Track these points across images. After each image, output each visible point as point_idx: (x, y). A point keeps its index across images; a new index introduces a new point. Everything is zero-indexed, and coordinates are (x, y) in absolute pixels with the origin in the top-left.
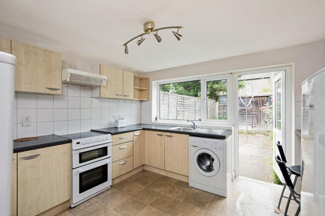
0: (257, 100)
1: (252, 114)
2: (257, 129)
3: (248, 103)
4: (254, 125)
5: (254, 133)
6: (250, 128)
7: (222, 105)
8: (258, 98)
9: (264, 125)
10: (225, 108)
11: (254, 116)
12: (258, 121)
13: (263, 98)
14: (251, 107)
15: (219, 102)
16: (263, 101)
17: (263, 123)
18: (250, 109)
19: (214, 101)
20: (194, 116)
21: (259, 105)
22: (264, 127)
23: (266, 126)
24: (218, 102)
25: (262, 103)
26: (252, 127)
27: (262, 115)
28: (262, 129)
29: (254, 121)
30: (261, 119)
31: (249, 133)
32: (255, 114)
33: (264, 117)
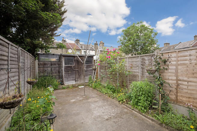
1: (76, 70)
5: (77, 85)
6: (73, 83)
11: (77, 72)
12: (79, 76)
13: (82, 58)
15: (39, 60)
17: (82, 77)
18: (74, 66)
23: (84, 79)
26: (76, 81)
27: (82, 70)
28: (82, 82)
29: (76, 76)
30: (82, 74)
31: (74, 86)
32: (77, 70)
33: (83, 72)
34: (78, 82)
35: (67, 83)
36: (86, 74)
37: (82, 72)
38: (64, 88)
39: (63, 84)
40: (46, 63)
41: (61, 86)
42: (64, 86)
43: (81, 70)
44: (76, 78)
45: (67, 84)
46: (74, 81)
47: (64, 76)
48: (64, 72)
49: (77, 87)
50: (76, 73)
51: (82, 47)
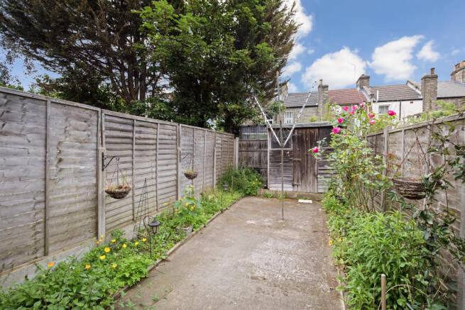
0: (302, 136)
1: (294, 161)
2: (299, 189)
3: (285, 139)
4: (295, 183)
5: (295, 196)
6: (288, 188)
7: (244, 143)
8: (304, 131)
9: (314, 181)
10: (249, 149)
11: (297, 165)
12: (303, 175)
13: (312, 131)
14: (291, 149)
15: (240, 138)
16: (312, 136)
17: (311, 177)
18: (291, 152)
19: (230, 135)
20: (174, 166)
21: (305, 144)
22: (313, 185)
23: (316, 184)
24: (237, 138)
25: (311, 140)
26: (293, 185)
27: (309, 162)
28: (308, 189)
29: (296, 174)
30: (309, 171)
31: (287, 197)
32: (299, 161)
33: (313, 166)
34: (299, 187)
35: (274, 187)
36: (322, 172)
37: (309, 165)
38: (266, 196)
39: (266, 188)
40: (251, 142)
41: (263, 191)
42: (267, 191)
43: (307, 161)
44: (296, 180)
45: (274, 189)
46: (291, 186)
47: (268, 170)
48: (271, 162)
49: (296, 199)
50: (294, 167)
51: (372, 96)
